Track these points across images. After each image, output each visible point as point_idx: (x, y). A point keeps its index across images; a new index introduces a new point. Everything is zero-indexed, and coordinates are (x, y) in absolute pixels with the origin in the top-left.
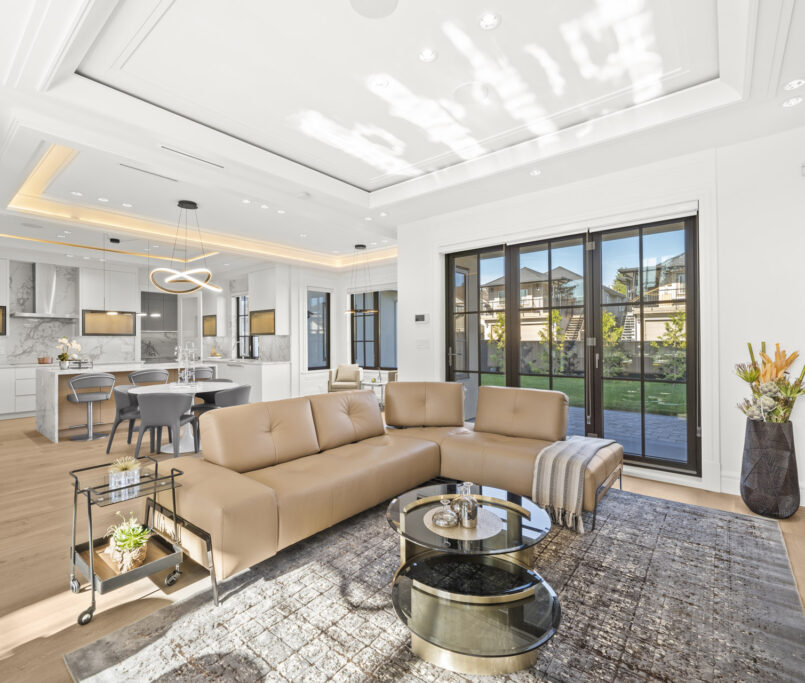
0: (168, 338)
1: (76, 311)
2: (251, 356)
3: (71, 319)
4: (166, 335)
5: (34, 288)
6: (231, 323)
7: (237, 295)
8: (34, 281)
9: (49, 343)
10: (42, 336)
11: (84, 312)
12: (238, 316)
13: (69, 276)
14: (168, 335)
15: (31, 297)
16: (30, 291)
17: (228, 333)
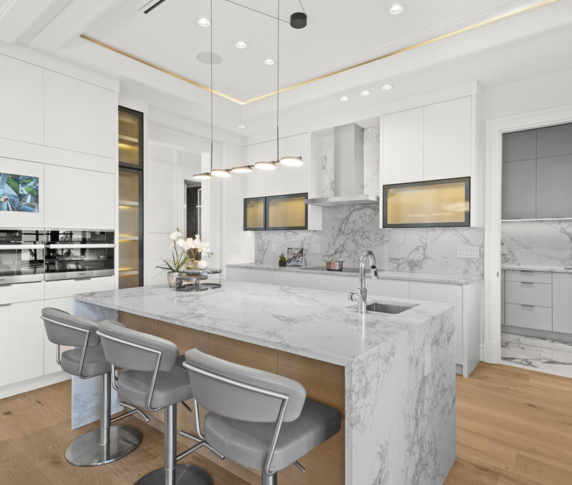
11: (386, 188)
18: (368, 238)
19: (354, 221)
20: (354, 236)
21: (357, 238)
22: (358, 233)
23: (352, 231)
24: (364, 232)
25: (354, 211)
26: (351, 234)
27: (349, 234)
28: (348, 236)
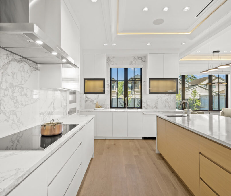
18: (26, 95)
19: (13, 74)
20: (13, 92)
21: (16, 94)
22: (17, 88)
23: (11, 85)
24: (23, 88)
25: (13, 60)
26: (10, 90)
27: (7, 89)
28: (6, 93)
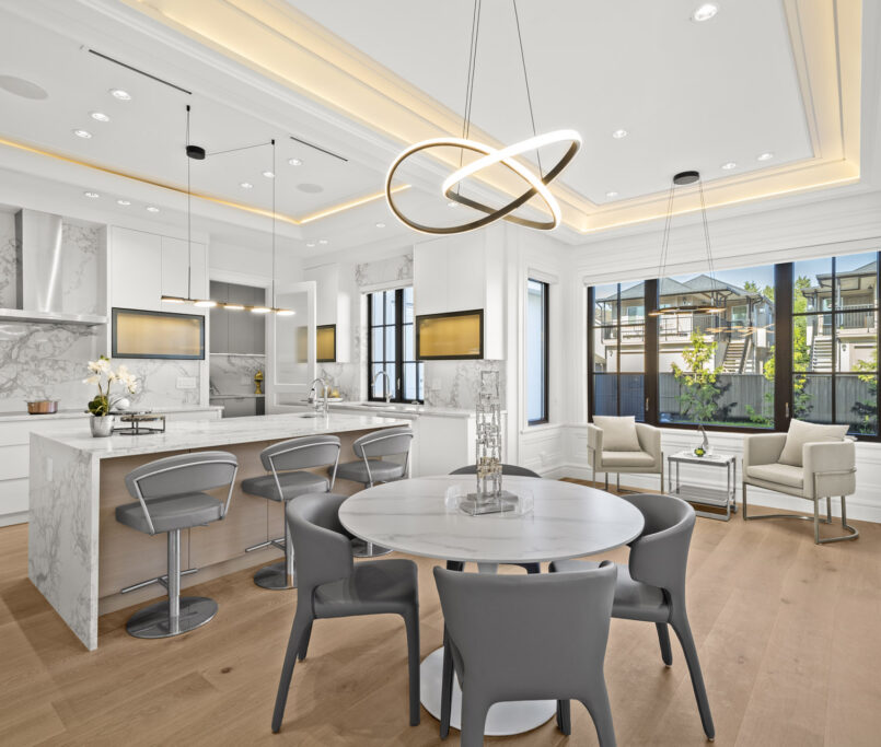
0: (233, 365)
1: (100, 310)
2: (400, 398)
3: (89, 325)
4: (229, 361)
5: (19, 261)
6: (358, 339)
7: (368, 290)
8: (19, 247)
9: (49, 373)
10: (34, 359)
11: (116, 311)
12: (370, 327)
13: (85, 243)
14: (233, 360)
15: (13, 279)
16: (13, 268)
17: (354, 356)
18: (63, 369)
19: (37, 346)
20: (38, 366)
21: (42, 368)
22: (45, 361)
24: (56, 361)
25: (37, 331)
26: (32, 364)
27: (27, 363)
28: (25, 367)
